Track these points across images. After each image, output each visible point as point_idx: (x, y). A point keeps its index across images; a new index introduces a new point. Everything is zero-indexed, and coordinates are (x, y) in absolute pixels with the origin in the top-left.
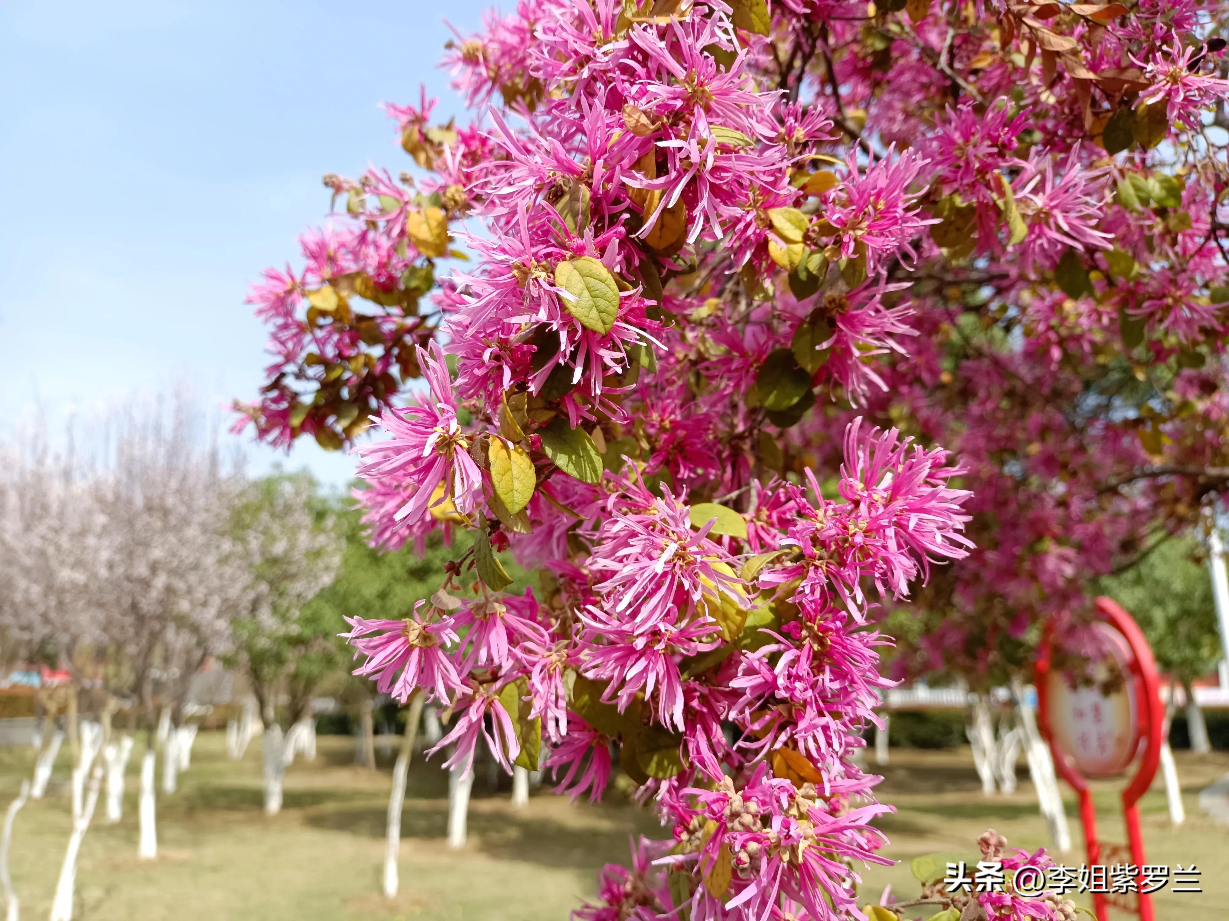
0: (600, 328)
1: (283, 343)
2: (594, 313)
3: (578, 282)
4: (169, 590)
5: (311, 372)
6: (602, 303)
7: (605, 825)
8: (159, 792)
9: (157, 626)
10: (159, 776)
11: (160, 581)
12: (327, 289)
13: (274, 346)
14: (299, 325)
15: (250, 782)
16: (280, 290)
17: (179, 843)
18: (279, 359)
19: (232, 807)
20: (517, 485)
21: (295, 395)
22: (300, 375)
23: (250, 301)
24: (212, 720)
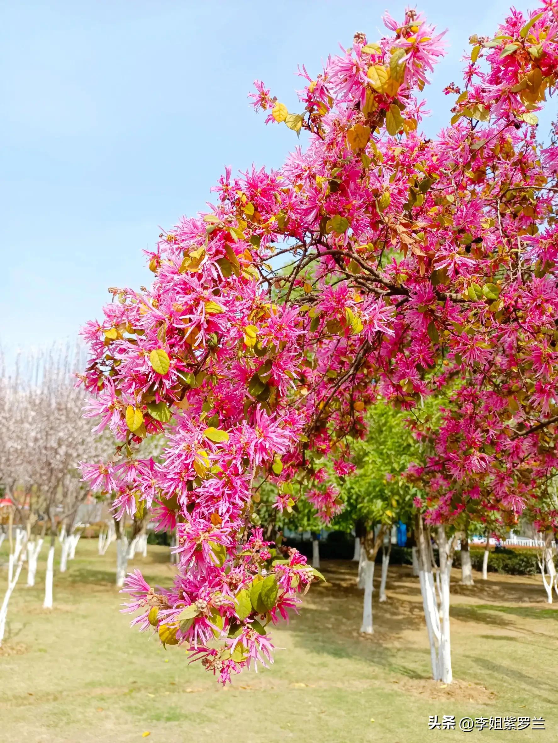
0: (163, 373)
1: (96, 350)
2: (161, 368)
3: (157, 358)
4: (68, 455)
5: (107, 363)
6: (164, 365)
7: (312, 607)
8: (56, 572)
9: (60, 475)
10: (57, 562)
11: (62, 450)
12: (113, 329)
13: (92, 352)
14: (102, 343)
15: (109, 569)
16: (94, 330)
17: (66, 601)
18: (94, 357)
19: (97, 582)
20: (135, 422)
21: (102, 372)
22: (103, 364)
23: (81, 334)
24: (89, 533)
